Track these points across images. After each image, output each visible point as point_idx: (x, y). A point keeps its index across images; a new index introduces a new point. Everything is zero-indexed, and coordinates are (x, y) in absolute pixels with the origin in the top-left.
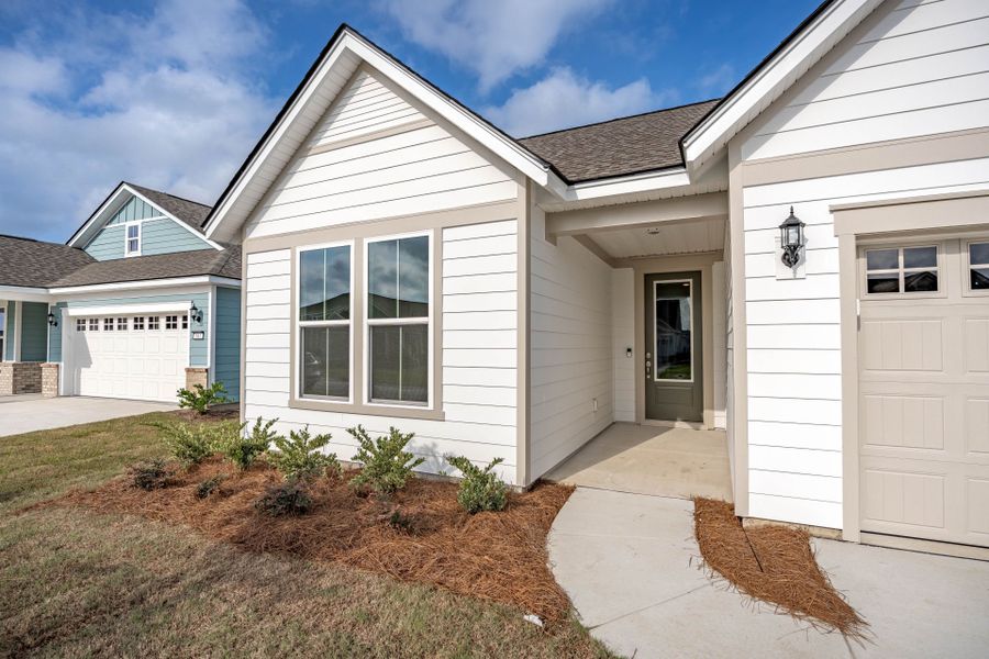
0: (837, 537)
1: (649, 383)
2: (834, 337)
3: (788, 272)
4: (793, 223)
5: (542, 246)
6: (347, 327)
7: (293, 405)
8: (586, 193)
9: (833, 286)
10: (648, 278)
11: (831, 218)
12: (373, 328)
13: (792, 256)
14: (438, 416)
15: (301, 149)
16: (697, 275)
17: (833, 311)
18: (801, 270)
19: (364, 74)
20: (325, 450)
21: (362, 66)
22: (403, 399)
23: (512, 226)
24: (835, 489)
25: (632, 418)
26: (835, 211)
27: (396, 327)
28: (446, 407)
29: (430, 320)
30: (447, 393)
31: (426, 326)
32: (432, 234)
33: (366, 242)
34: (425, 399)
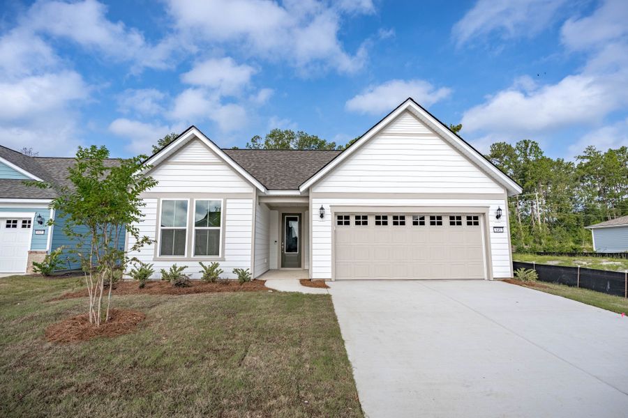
0: (330, 280)
1: (283, 254)
2: (330, 235)
3: (320, 219)
4: (322, 209)
5: (258, 206)
6: (185, 230)
7: (155, 260)
8: (272, 193)
9: (330, 223)
10: (284, 215)
11: (330, 208)
12: (196, 230)
13: (322, 216)
15: (164, 161)
16: (300, 215)
17: (330, 229)
18: (324, 219)
19: (196, 141)
21: (195, 138)
22: (209, 255)
23: (251, 201)
24: (330, 270)
25: (276, 268)
26: (331, 206)
27: (207, 230)
28: (226, 257)
29: (221, 228)
30: (227, 252)
31: (219, 230)
32: (222, 200)
33: (195, 200)
34: (218, 254)
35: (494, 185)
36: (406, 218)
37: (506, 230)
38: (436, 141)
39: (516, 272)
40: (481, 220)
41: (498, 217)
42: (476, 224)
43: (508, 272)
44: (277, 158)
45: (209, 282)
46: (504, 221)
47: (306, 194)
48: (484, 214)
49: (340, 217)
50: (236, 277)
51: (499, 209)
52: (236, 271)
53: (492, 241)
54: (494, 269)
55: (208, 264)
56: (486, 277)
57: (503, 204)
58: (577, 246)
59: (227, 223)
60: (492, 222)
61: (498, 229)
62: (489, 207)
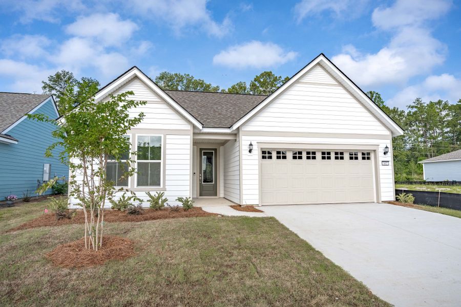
0: (258, 206)
1: (200, 184)
2: (257, 167)
3: (250, 154)
4: (251, 145)
9: (257, 157)
10: (201, 150)
12: (139, 163)
14: (164, 190)
16: (215, 150)
17: (257, 162)
18: (252, 154)
19: (136, 80)
21: (136, 77)
22: (151, 185)
24: (257, 197)
25: (196, 196)
26: (257, 143)
27: (148, 163)
28: (166, 187)
29: (162, 161)
30: (167, 183)
31: (160, 163)
32: (162, 136)
33: (137, 135)
34: (159, 185)
35: (383, 128)
36: (316, 153)
37: (391, 163)
38: (341, 90)
39: (397, 196)
40: (372, 156)
41: (385, 153)
42: (368, 158)
43: (391, 197)
44: (194, 99)
45: (157, 210)
46: (389, 157)
47: (235, 132)
48: (375, 151)
49: (264, 152)
50: (180, 204)
51: (387, 147)
52: (180, 199)
53: (381, 172)
54: (382, 194)
55: (154, 194)
56: (375, 200)
57: (389, 143)
58: (409, 177)
59: (167, 157)
60: (381, 157)
61: (385, 163)
62: (378, 145)
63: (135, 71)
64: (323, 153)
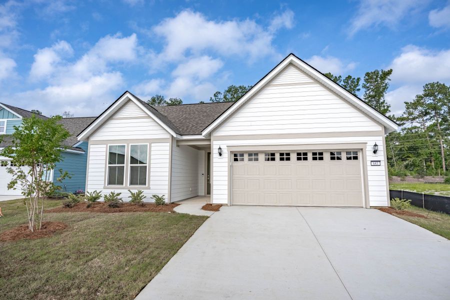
0: (225, 205)
1: (208, 183)
2: (226, 169)
3: (220, 157)
4: (220, 148)
5: (175, 148)
6: (124, 167)
7: (105, 188)
8: (185, 137)
9: (227, 160)
11: (227, 148)
12: (131, 167)
13: (220, 154)
14: (149, 188)
15: (111, 117)
17: (226, 164)
18: (222, 157)
19: (130, 102)
20: (119, 197)
21: (130, 100)
22: (140, 184)
23: (168, 144)
24: (226, 197)
25: (203, 194)
26: (227, 146)
27: (138, 166)
28: (151, 186)
30: (151, 183)
31: (146, 166)
32: (148, 144)
33: (130, 145)
34: (145, 184)
35: (373, 123)
37: (384, 163)
38: (317, 88)
39: (392, 201)
40: (360, 155)
41: (375, 152)
42: (356, 158)
43: (385, 201)
45: (135, 204)
46: (382, 156)
47: (208, 137)
48: (362, 149)
49: (235, 155)
50: (153, 201)
51: (376, 145)
52: (154, 196)
53: (369, 173)
54: (371, 198)
55: (135, 191)
56: (364, 206)
59: (151, 161)
60: (370, 156)
61: (375, 163)
62: (366, 143)
63: (128, 95)
64: (299, 154)
